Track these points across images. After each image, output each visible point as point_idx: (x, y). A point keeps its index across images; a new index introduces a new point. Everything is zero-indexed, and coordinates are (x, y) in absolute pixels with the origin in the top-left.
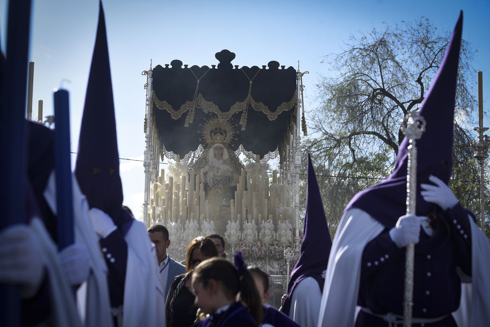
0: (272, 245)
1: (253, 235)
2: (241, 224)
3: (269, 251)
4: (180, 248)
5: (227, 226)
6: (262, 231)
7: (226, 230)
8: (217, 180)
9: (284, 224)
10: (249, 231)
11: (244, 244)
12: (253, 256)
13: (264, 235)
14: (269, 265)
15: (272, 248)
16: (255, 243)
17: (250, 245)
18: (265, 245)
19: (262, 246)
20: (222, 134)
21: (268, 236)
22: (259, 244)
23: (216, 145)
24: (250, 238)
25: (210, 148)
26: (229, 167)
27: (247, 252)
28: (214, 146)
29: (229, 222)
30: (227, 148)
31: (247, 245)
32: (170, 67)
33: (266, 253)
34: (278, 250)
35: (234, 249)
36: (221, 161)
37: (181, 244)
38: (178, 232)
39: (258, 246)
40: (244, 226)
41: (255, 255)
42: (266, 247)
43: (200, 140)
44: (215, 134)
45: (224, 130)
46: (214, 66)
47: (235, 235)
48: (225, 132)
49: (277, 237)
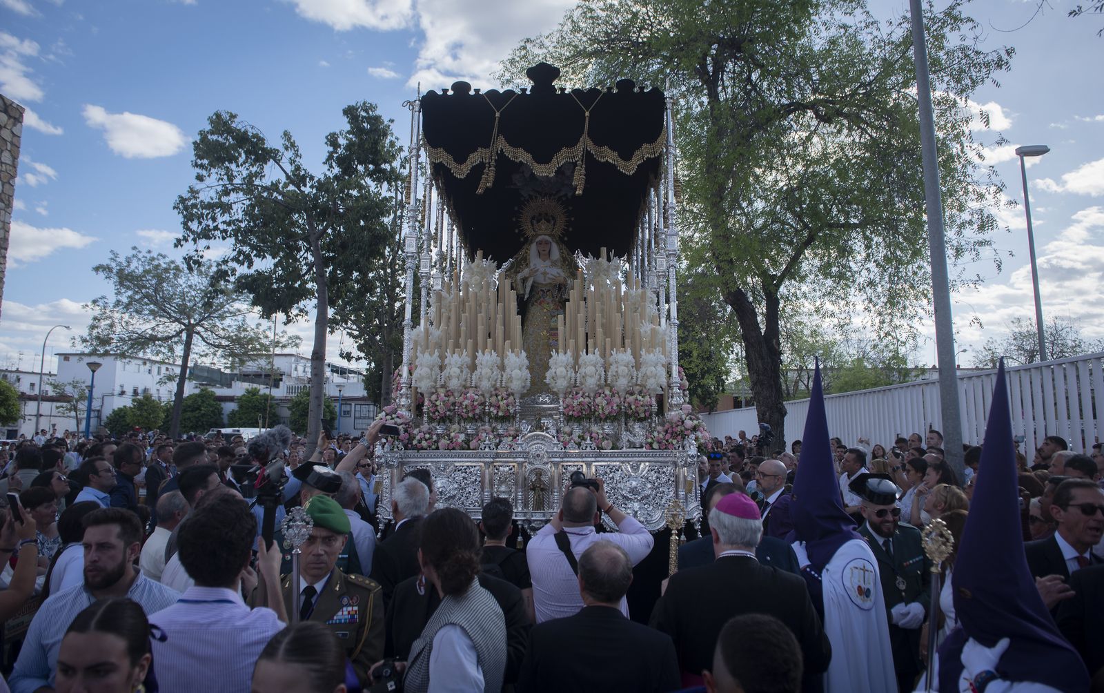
0: (632, 394)
1: (597, 377)
2: (576, 358)
3: (626, 405)
4: (466, 402)
5: (551, 361)
6: (613, 368)
7: (548, 368)
8: (543, 291)
9: (652, 355)
10: (590, 370)
11: (581, 393)
12: (597, 413)
13: (617, 375)
14: (627, 430)
15: (631, 399)
16: (600, 391)
17: (592, 395)
18: (618, 393)
19: (613, 395)
20: (548, 221)
21: (624, 377)
22: (607, 392)
23: (540, 238)
24: (591, 382)
25: (531, 242)
26: (560, 271)
27: (586, 407)
28: (538, 239)
29: (553, 353)
30: (557, 243)
31: (587, 394)
32: (450, 93)
33: (621, 409)
34: (642, 403)
35: (563, 401)
36: (548, 263)
37: (468, 395)
38: (462, 372)
39: (606, 396)
40: (580, 361)
41: (601, 411)
42: (619, 397)
43: (517, 231)
44: (538, 221)
45: (552, 216)
46: (524, 90)
47: (564, 378)
48: (554, 218)
49: (639, 379)
